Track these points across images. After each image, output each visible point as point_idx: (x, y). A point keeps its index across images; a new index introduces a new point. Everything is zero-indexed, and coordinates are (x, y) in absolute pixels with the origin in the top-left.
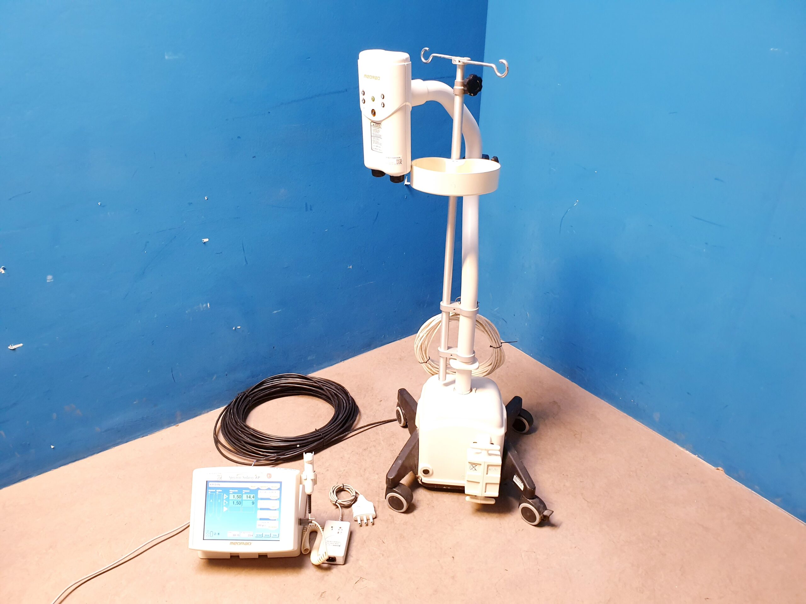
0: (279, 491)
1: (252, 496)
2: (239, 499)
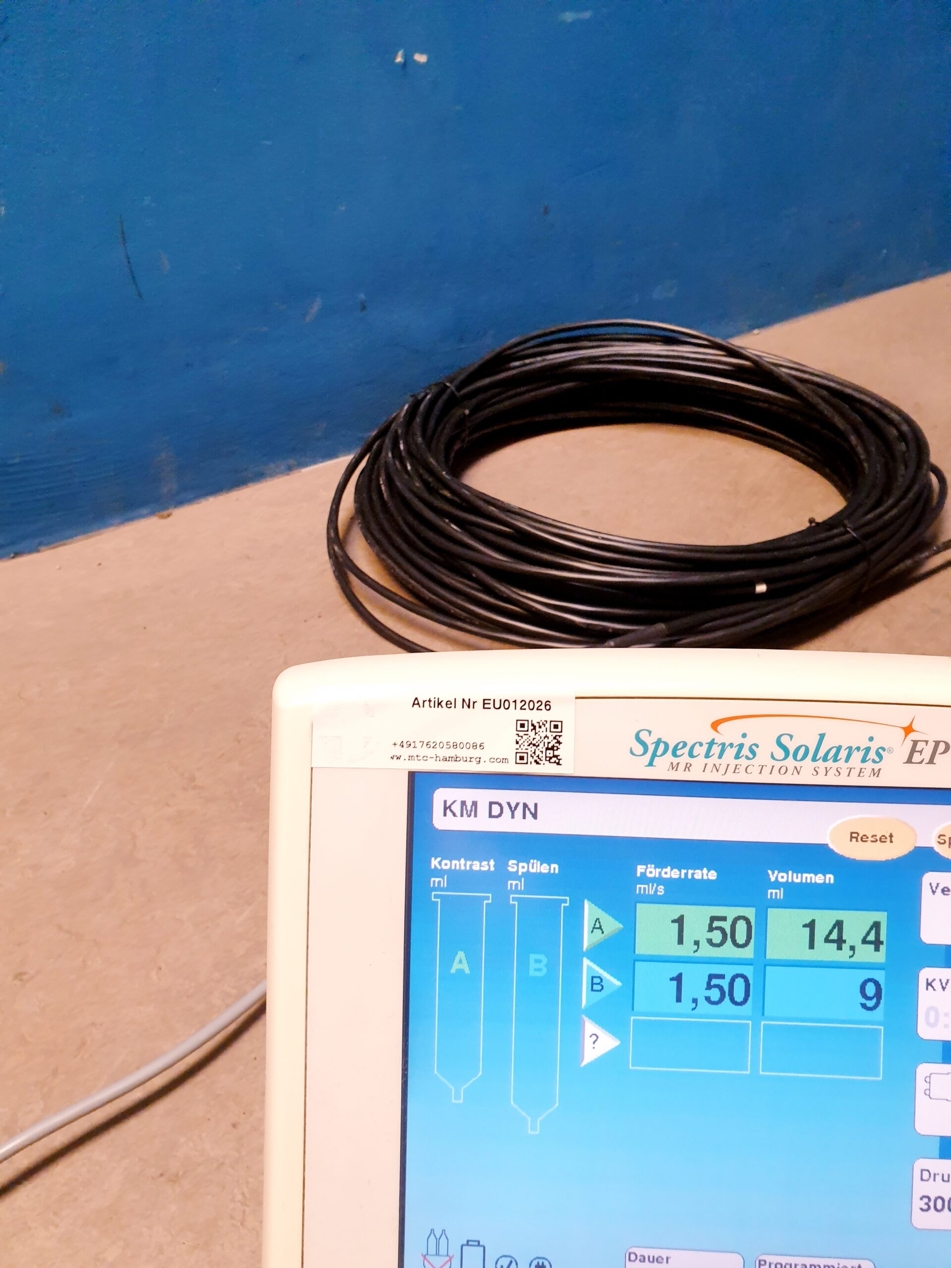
1: (856, 923)
2: (729, 951)
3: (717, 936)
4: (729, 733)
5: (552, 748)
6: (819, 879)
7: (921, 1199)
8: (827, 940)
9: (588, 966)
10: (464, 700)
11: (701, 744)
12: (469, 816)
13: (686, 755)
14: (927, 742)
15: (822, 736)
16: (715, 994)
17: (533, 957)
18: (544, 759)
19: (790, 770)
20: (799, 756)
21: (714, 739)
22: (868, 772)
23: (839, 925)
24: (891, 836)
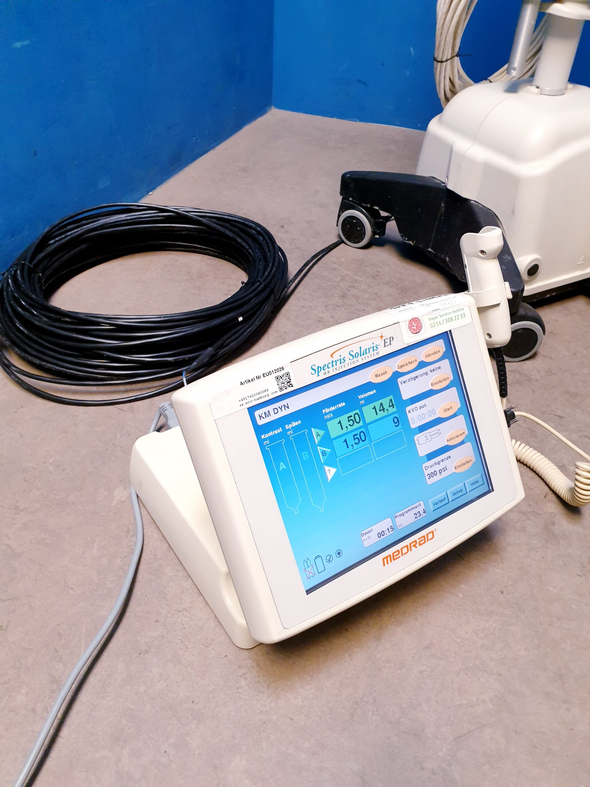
0: (446, 364)
1: (386, 402)
2: (356, 426)
3: (351, 423)
4: (336, 357)
5: (289, 382)
6: (372, 393)
7: (427, 475)
8: (380, 410)
9: (320, 449)
10: (257, 377)
11: (330, 363)
12: (268, 416)
13: (327, 368)
14: (387, 339)
15: (360, 347)
16: (357, 441)
17: (303, 454)
18: (287, 387)
19: (356, 361)
20: (357, 356)
21: (333, 360)
22: (375, 354)
23: (381, 404)
24: (386, 372)
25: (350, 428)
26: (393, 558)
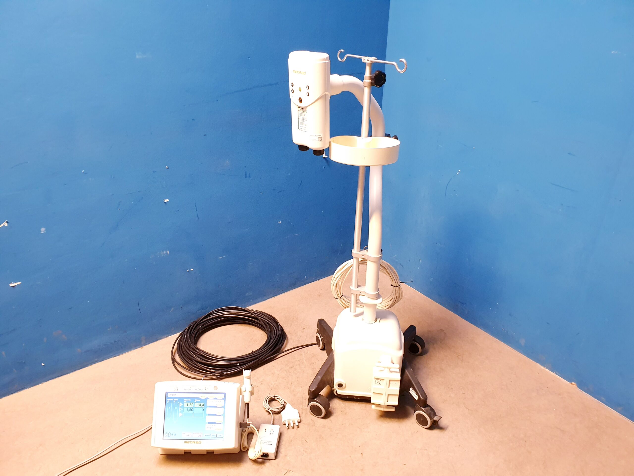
0: (223, 401)
1: (202, 404)
2: (191, 406)
6: (199, 400)
7: (207, 427)
8: (199, 405)
9: (180, 408)
11: (189, 389)
12: (170, 395)
14: (207, 389)
15: (199, 388)
16: (190, 410)
17: (176, 407)
18: (177, 391)
25: (190, 406)
26: (187, 442)
